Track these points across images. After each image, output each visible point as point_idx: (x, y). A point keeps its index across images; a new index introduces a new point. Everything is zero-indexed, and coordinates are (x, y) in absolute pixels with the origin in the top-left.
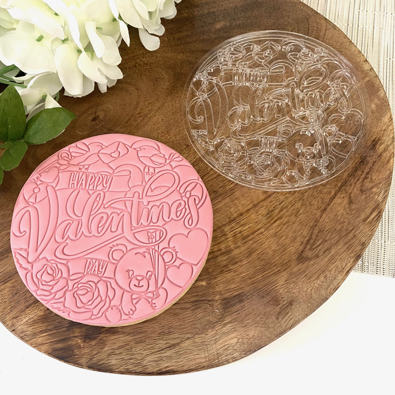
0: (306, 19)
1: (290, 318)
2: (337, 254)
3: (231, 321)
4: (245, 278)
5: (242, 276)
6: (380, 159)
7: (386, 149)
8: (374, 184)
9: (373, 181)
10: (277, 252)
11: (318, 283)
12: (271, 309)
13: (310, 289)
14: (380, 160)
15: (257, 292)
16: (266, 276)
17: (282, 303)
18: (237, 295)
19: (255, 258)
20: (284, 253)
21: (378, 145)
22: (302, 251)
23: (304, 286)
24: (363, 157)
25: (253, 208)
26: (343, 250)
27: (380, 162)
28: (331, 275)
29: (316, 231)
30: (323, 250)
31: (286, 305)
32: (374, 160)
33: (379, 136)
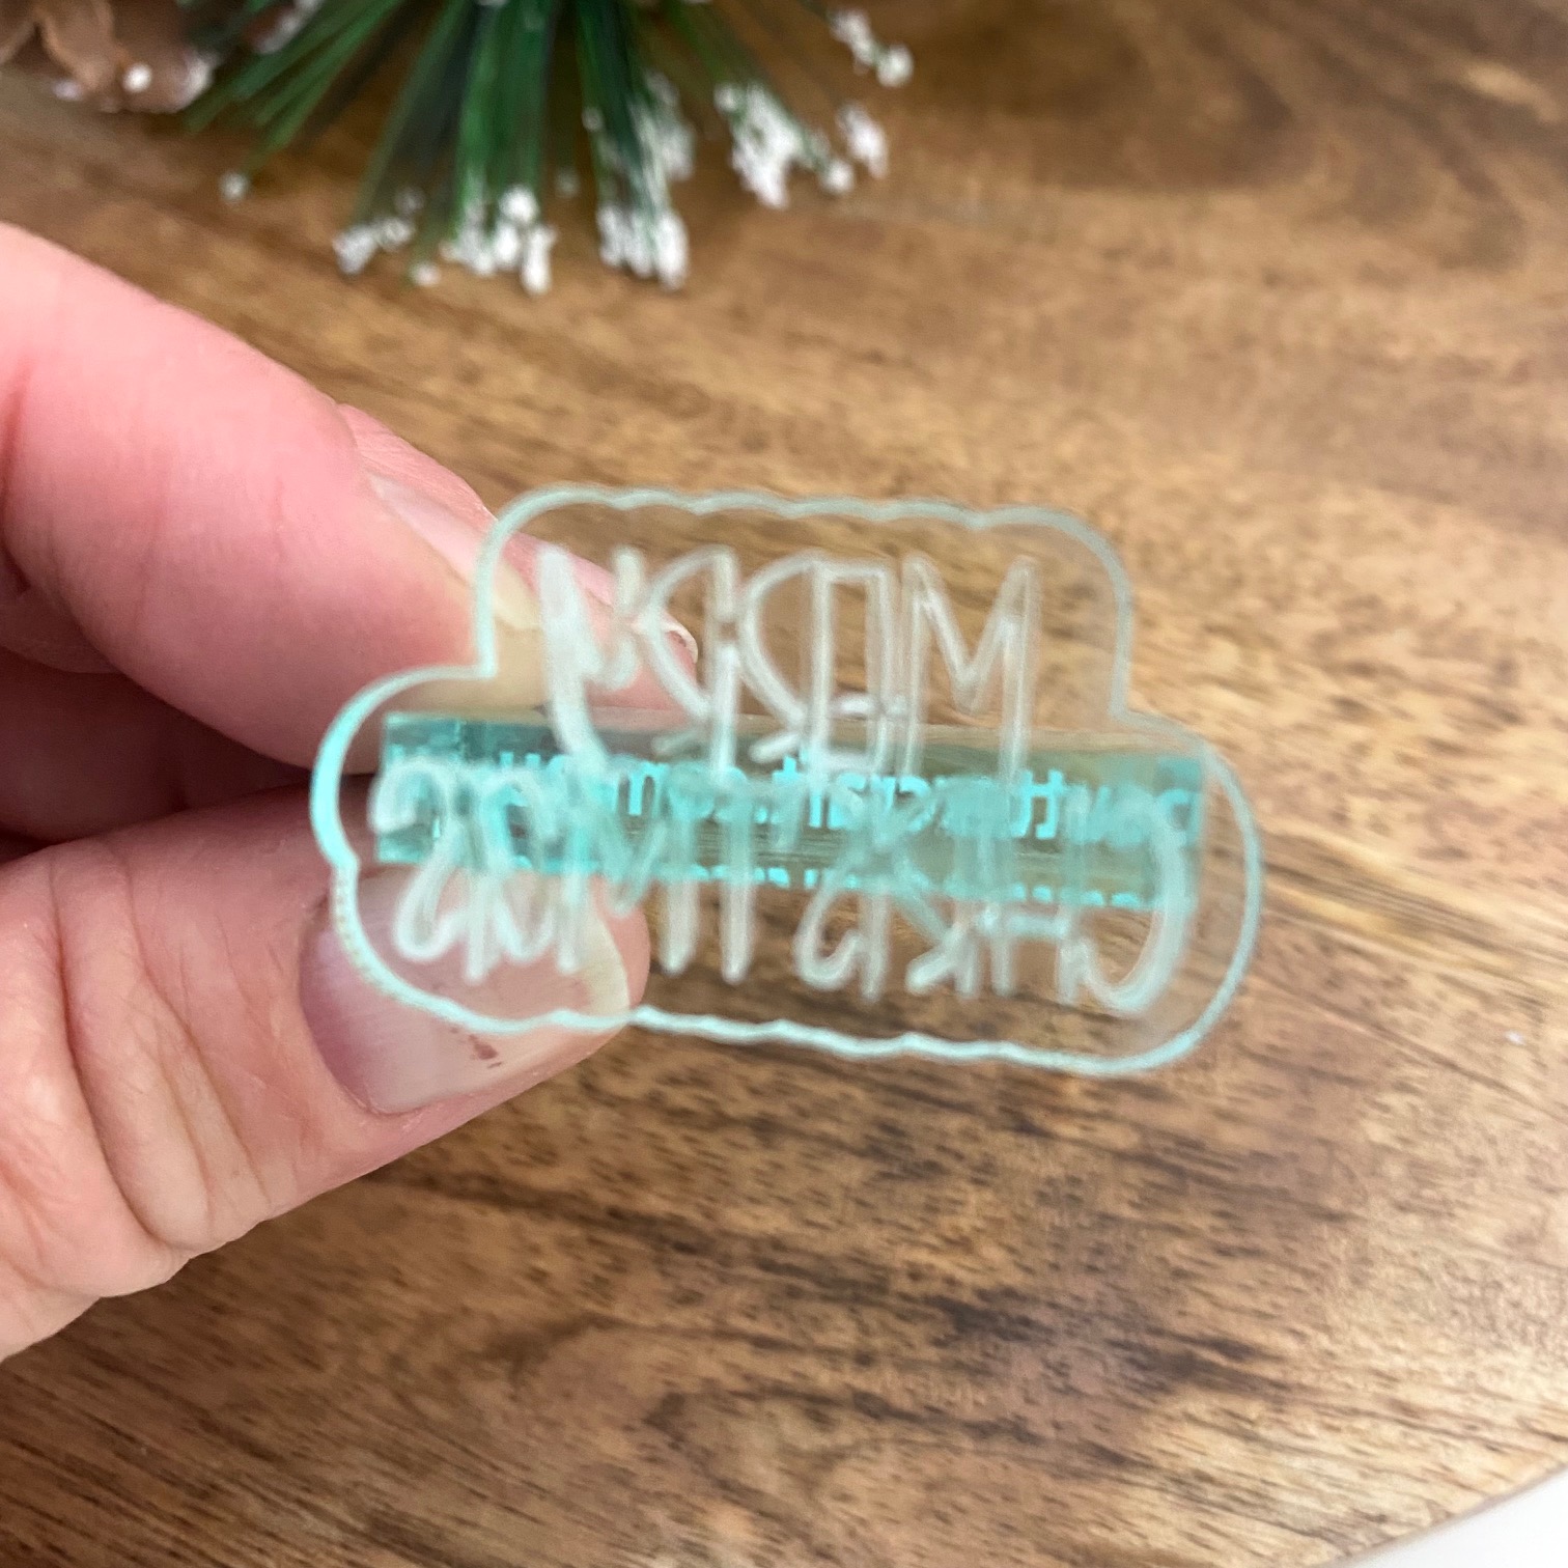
6: (1078, 1475)
7: (1213, 1494)
8: (796, 1502)
9: (808, 1485)
14: (1061, 1472)
21: (1216, 1401)
24: (1015, 1309)
27: (1048, 1483)
32: (1038, 1420)
33: (1308, 1379)
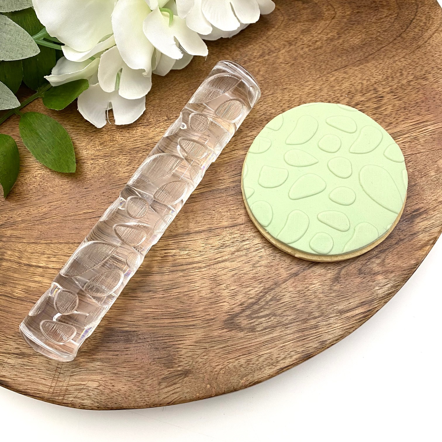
0: (416, 7)
1: (175, 391)
2: (280, 338)
3: (103, 359)
4: (148, 315)
5: (146, 310)
7: (428, 229)
9: (384, 266)
10: (206, 300)
11: (234, 364)
12: (158, 368)
13: (220, 367)
14: (410, 241)
15: (153, 339)
16: (176, 324)
17: (176, 367)
18: (127, 332)
19: (174, 295)
20: (213, 306)
21: (420, 218)
22: (237, 313)
23: (215, 360)
25: (206, 231)
26: (291, 337)
28: (257, 362)
29: (268, 297)
30: (264, 325)
31: (179, 373)
32: (402, 237)
33: (427, 207)
